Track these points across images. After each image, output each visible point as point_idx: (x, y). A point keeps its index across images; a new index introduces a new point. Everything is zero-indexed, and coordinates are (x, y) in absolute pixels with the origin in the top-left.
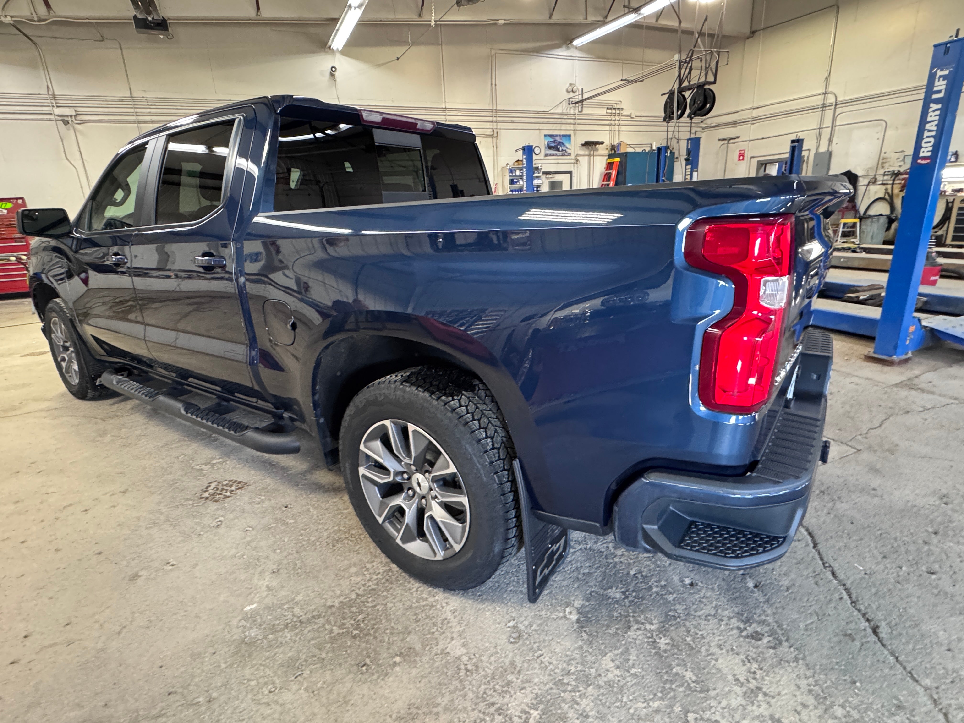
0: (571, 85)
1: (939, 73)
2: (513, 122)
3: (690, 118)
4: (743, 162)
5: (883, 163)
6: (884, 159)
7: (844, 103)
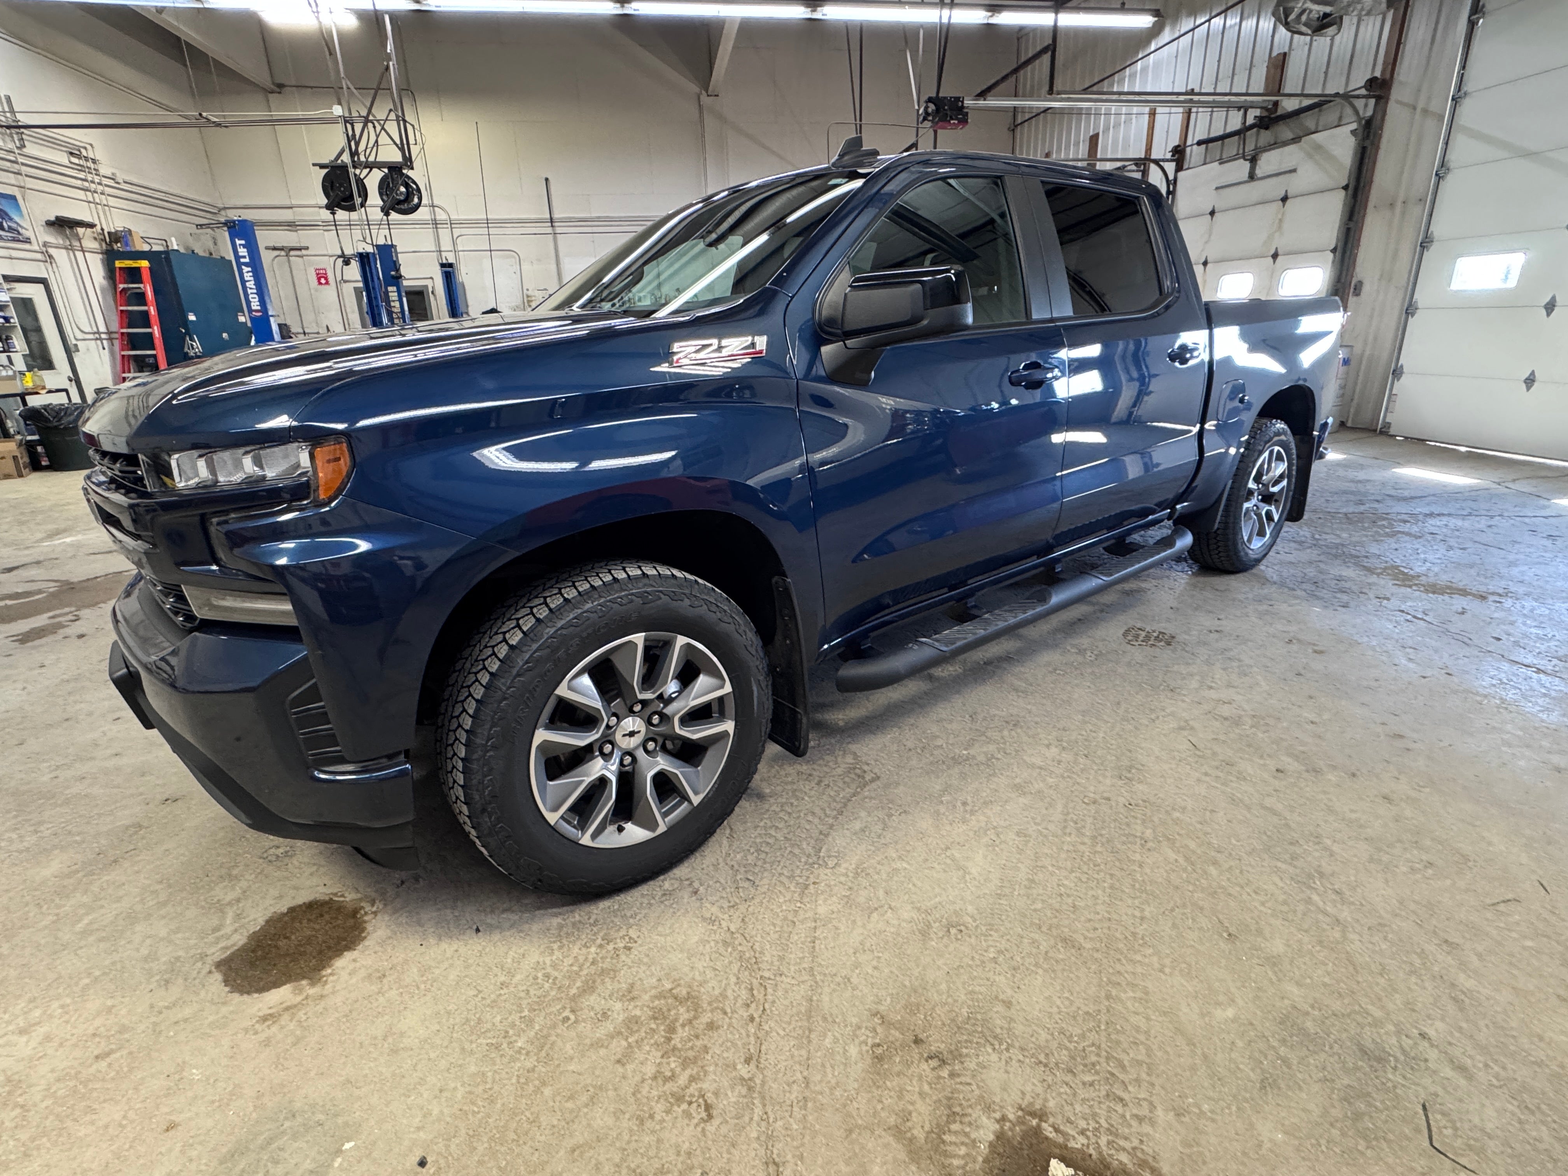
3: (387, 214)
4: (326, 287)
5: (529, 301)
6: (528, 296)
7: (460, 223)
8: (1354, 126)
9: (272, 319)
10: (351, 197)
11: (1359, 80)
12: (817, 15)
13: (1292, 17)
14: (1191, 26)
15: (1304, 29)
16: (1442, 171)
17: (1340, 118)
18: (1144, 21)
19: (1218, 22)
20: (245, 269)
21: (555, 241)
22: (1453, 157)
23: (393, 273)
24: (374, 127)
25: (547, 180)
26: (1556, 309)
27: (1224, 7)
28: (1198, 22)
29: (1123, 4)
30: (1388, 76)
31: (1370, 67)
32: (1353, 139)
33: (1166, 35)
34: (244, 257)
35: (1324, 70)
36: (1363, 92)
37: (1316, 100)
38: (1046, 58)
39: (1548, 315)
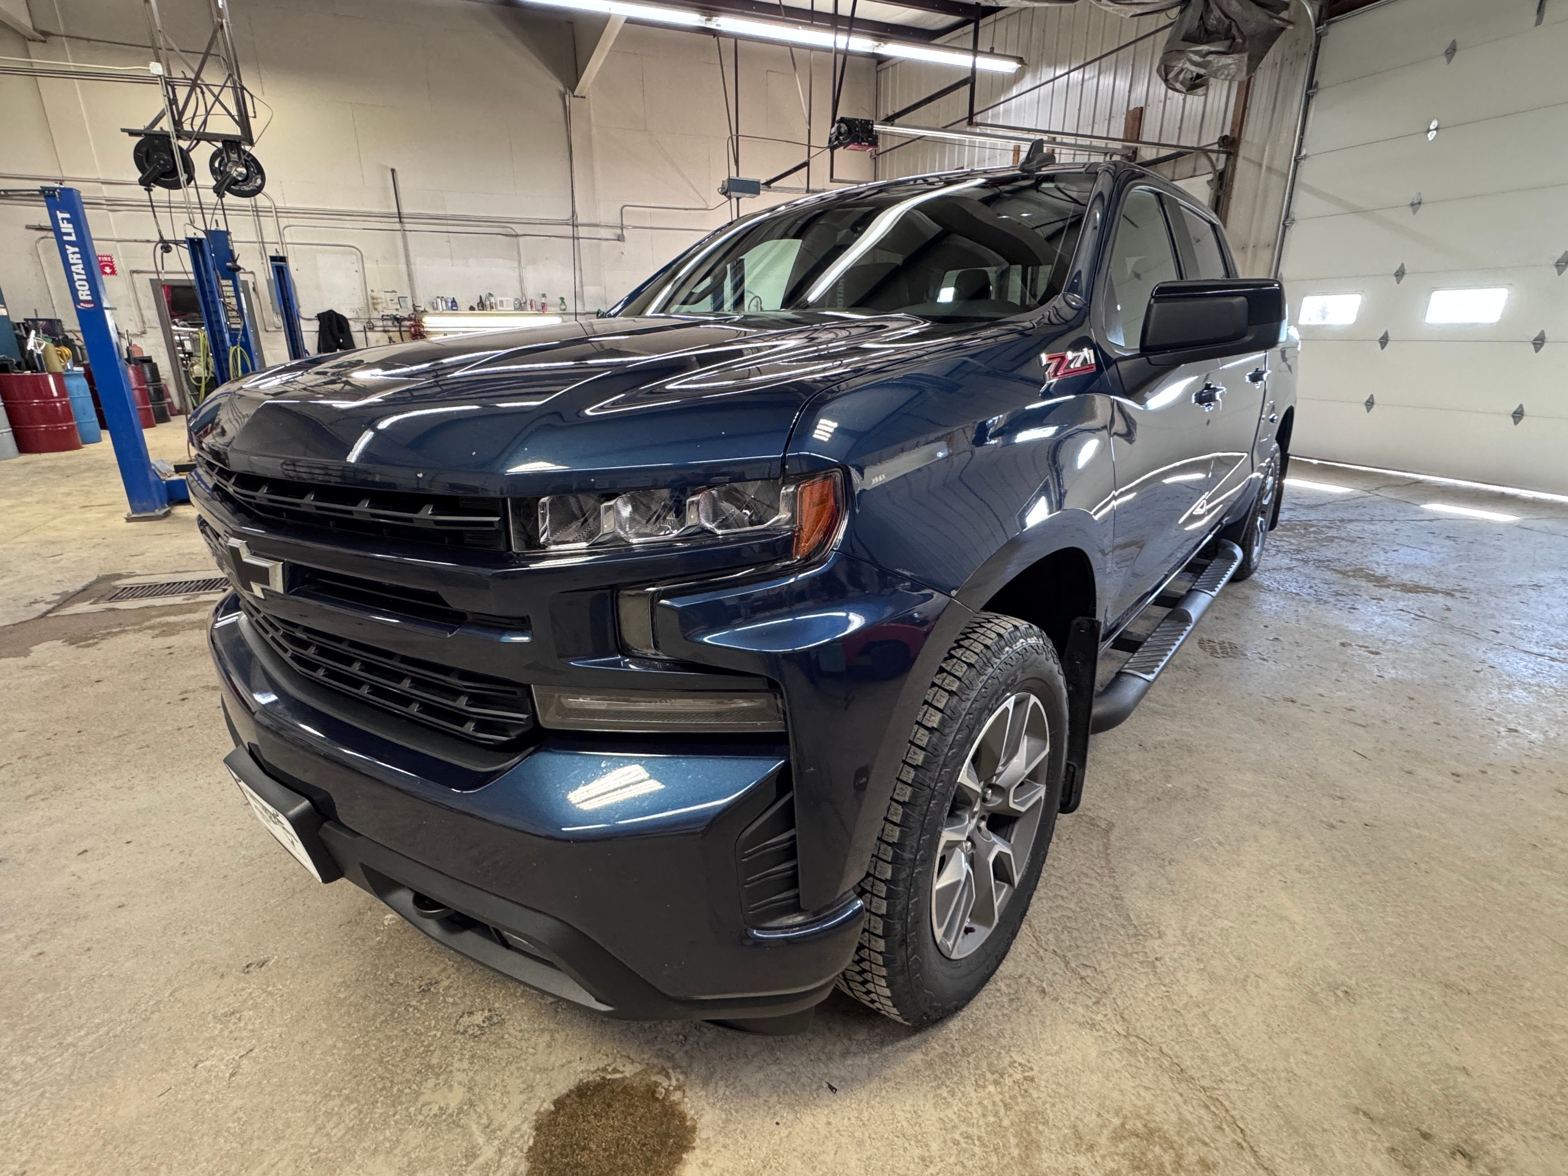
3: (221, 195)
4: (113, 277)
5: (374, 304)
6: (373, 298)
7: (288, 212)
8: (1210, 177)
9: (107, 313)
10: (174, 171)
11: (1211, 138)
12: (712, 25)
13: (1171, 75)
14: (1052, 77)
15: (1178, 86)
16: (1286, 221)
17: (1195, 170)
18: (1009, 67)
19: (1076, 76)
20: (70, 249)
21: (404, 238)
22: (1296, 209)
23: (229, 264)
24: (203, 93)
25: (393, 171)
26: (1389, 343)
27: (1082, 63)
28: (1058, 73)
29: (992, 49)
30: (1236, 136)
31: (1220, 126)
32: (1208, 188)
33: (1027, 82)
34: (69, 234)
35: (1178, 125)
36: (1216, 147)
37: (1173, 151)
38: (967, 89)
39: (1383, 348)
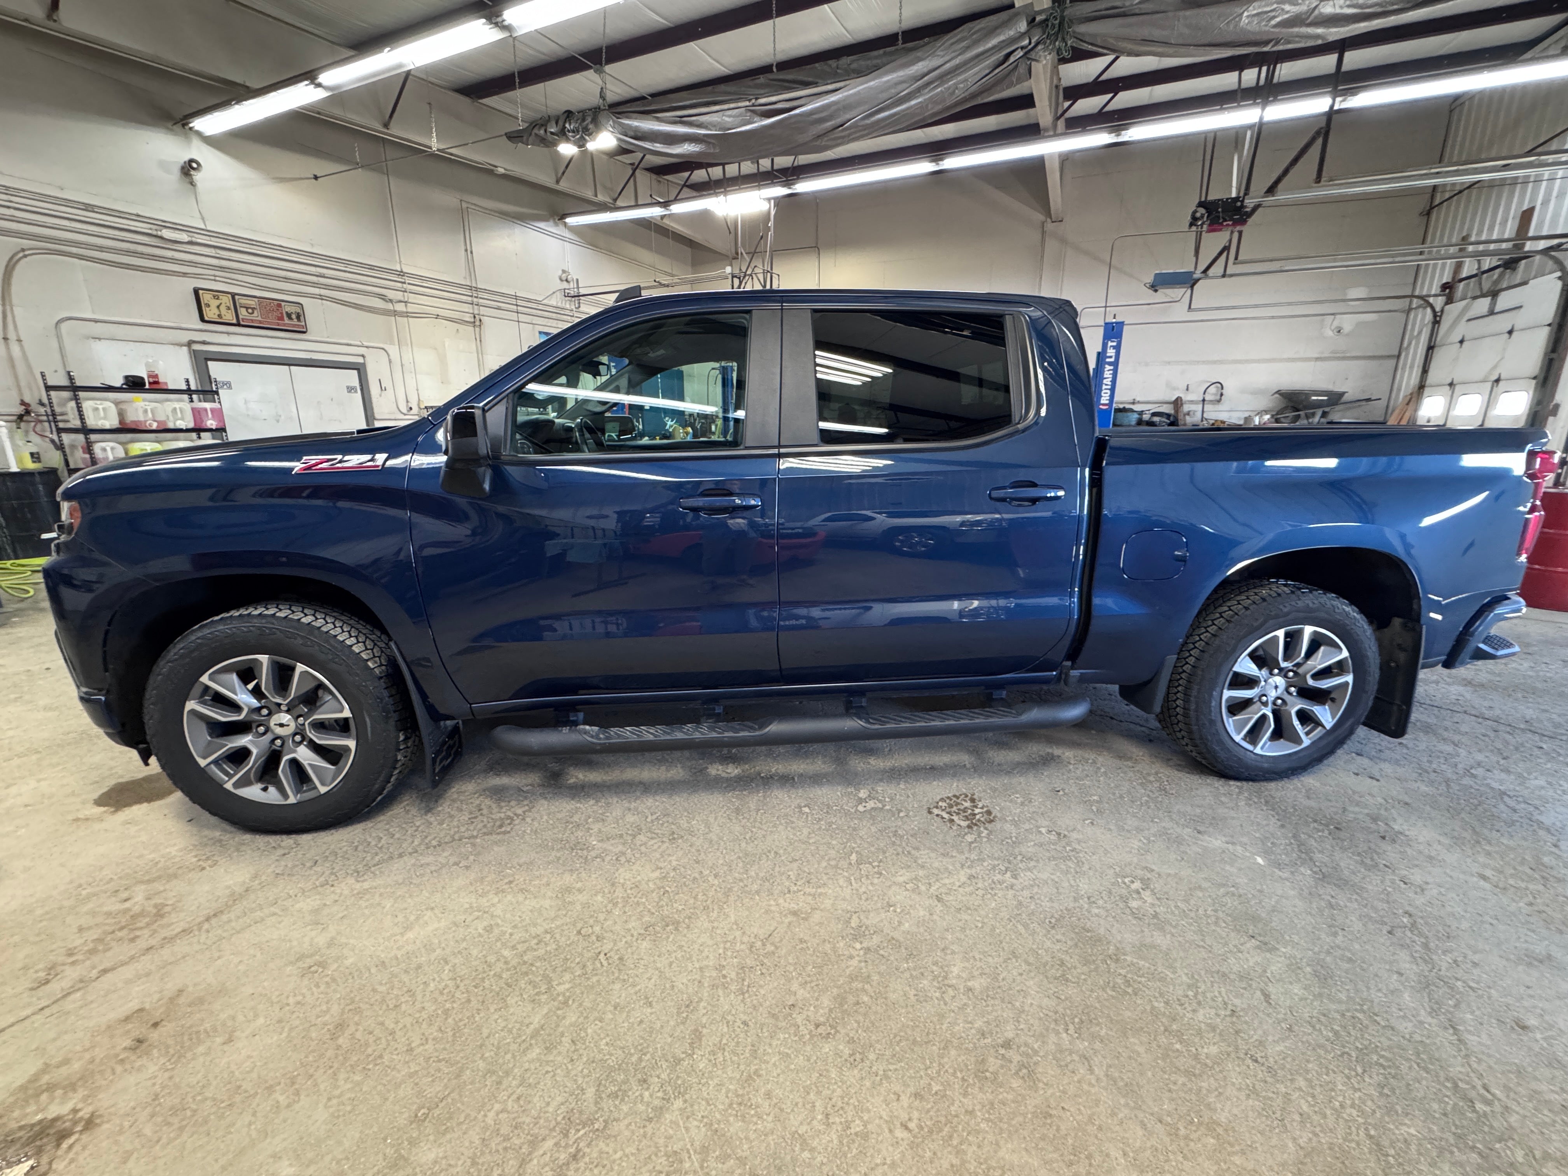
0: (564, 271)
1: (1110, 344)
2: (499, 308)
12: (1123, 139)
